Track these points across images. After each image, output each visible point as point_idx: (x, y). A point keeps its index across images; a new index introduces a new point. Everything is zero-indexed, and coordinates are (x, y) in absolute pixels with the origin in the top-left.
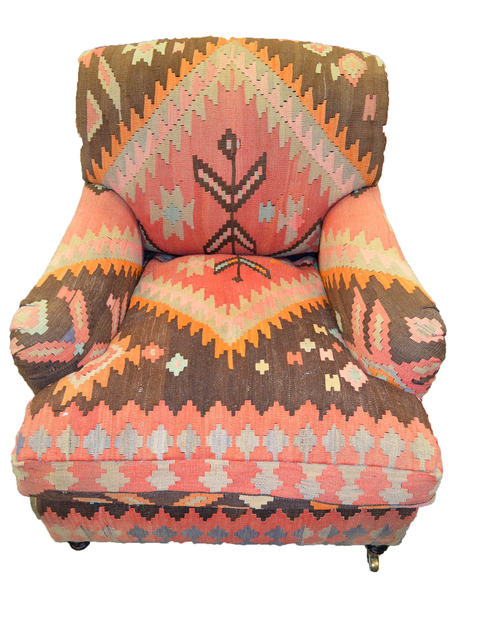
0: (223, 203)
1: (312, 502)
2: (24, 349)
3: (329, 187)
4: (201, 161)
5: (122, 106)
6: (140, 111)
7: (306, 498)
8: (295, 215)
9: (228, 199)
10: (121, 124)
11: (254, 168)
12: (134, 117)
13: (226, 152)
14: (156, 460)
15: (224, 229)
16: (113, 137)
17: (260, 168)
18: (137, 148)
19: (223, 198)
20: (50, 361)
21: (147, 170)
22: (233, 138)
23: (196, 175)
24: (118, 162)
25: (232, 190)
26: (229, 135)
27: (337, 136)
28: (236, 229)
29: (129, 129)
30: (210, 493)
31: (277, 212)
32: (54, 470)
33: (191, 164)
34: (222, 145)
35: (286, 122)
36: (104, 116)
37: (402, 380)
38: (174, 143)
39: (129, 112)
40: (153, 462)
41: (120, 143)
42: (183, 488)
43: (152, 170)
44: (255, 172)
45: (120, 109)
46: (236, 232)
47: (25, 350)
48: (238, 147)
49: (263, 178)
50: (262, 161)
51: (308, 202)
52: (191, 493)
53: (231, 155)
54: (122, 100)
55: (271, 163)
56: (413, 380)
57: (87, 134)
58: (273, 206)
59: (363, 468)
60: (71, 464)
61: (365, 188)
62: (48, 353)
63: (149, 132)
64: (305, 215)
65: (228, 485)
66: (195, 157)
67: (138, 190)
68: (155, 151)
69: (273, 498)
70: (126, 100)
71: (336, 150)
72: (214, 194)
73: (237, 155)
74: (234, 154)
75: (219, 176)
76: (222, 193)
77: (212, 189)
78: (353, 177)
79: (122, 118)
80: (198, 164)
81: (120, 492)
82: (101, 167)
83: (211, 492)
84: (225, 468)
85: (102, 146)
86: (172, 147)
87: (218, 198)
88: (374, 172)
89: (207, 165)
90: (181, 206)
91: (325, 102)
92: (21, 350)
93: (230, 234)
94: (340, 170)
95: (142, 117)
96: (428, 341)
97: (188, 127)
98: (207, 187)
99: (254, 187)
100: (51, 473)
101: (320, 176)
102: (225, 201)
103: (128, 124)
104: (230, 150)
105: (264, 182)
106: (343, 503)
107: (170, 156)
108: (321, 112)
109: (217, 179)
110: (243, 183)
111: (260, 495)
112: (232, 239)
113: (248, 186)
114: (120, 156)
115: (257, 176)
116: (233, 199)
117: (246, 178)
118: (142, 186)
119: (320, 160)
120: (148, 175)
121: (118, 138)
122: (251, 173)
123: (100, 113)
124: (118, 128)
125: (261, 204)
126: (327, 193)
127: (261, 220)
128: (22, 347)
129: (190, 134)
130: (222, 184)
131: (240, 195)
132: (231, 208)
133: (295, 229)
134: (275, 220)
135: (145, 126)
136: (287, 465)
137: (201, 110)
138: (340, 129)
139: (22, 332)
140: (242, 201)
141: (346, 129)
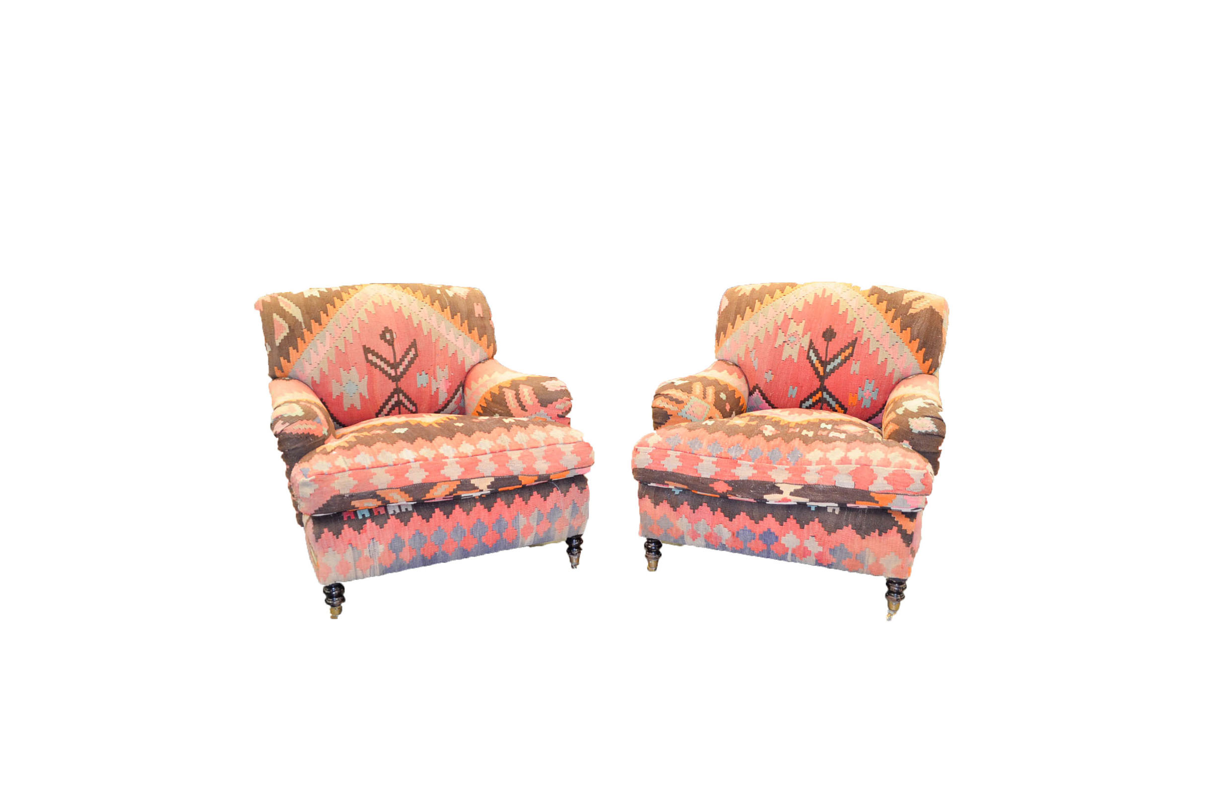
0: (389, 376)
1: (520, 476)
3: (464, 358)
4: (369, 348)
5: (304, 320)
6: (318, 321)
7: (515, 473)
8: (443, 379)
9: (392, 372)
10: (305, 330)
11: (409, 350)
12: (314, 325)
13: (386, 341)
14: (409, 462)
15: (392, 396)
16: (299, 340)
17: (413, 349)
18: (319, 345)
19: (389, 372)
20: (309, 433)
21: (328, 358)
22: (390, 332)
23: (367, 358)
24: (305, 355)
25: (394, 366)
26: (387, 330)
27: (462, 326)
28: (401, 395)
29: (311, 333)
30: (450, 481)
31: (430, 378)
32: (338, 478)
33: (362, 351)
34: (383, 336)
35: (425, 320)
36: (289, 327)
37: (551, 418)
38: (347, 339)
39: (310, 323)
40: (408, 464)
41: (305, 342)
42: (433, 479)
43: (333, 358)
44: (410, 352)
45: (302, 321)
46: (402, 397)
48: (395, 337)
49: (416, 356)
50: (414, 345)
51: (451, 369)
52: (438, 482)
53: (391, 343)
54: (303, 315)
55: (420, 346)
56: (558, 415)
57: (275, 341)
58: (426, 374)
59: (545, 448)
60: (350, 472)
61: (486, 360)
62: (307, 427)
63: (327, 334)
64: (450, 380)
65: (463, 473)
66: (364, 347)
67: (322, 373)
68: (333, 345)
69: (493, 478)
70: (307, 316)
71: (463, 334)
72: (382, 370)
73: (395, 343)
74: (393, 342)
75: (384, 357)
76: (388, 369)
77: (380, 366)
78: (478, 350)
79: (305, 326)
80: (367, 350)
81: (388, 489)
82: (289, 361)
83: (452, 480)
84: (457, 463)
85: (290, 346)
86: (346, 342)
87: (385, 373)
88: (491, 348)
89: (373, 350)
90: (357, 382)
91: (448, 307)
92: (287, 426)
93: (397, 400)
94: (468, 346)
95: (320, 324)
96: (559, 389)
97: (357, 328)
98: (376, 366)
99: (411, 362)
100: (336, 481)
101: (456, 351)
102: (390, 374)
103: (310, 329)
104: (389, 340)
105: (417, 358)
106: (540, 474)
107: (346, 347)
108: (447, 313)
109: (382, 359)
110: (402, 360)
111: (484, 477)
112: (399, 403)
113: (406, 362)
114: (305, 351)
115: (411, 354)
116: (396, 372)
117: (404, 357)
118: (326, 369)
119: (454, 341)
120: (330, 362)
121: (303, 339)
122: (407, 353)
123: (286, 325)
124: (303, 333)
125: (418, 374)
126: (463, 362)
127: (419, 386)
128: (287, 424)
129: (358, 332)
130: (387, 362)
131: (401, 368)
132: (396, 379)
133: (445, 391)
134: (429, 384)
135: (324, 329)
136: (497, 454)
137: (364, 317)
138: (462, 322)
139: (286, 416)
140: (403, 373)
141: (466, 321)
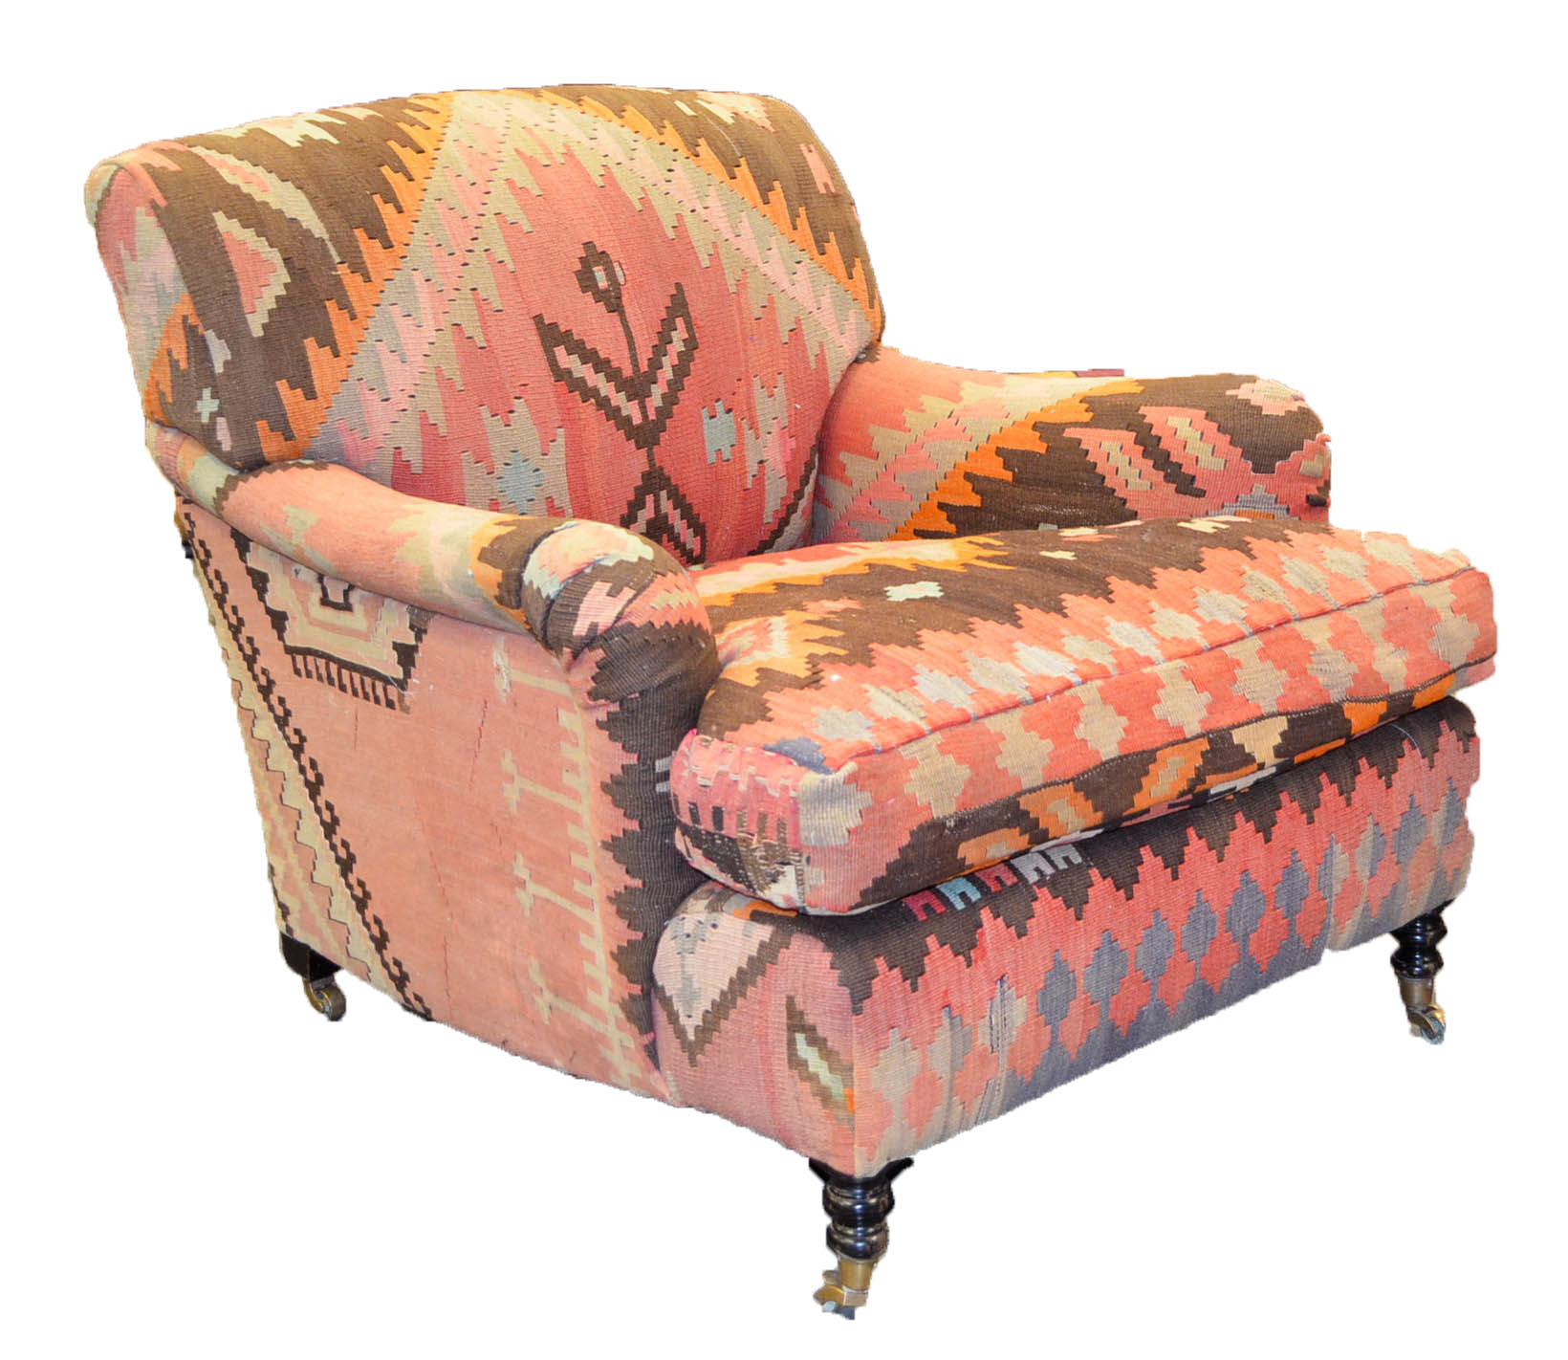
0: (624, 423)
1: (1346, 706)
2: (635, 597)
3: (821, 345)
4: (554, 325)
5: (330, 230)
6: (377, 231)
7: (1334, 697)
8: (775, 430)
9: (631, 410)
10: (343, 270)
11: (668, 325)
12: (370, 249)
13: (600, 296)
14: (1070, 686)
15: (638, 501)
16: (331, 307)
17: (680, 322)
18: (403, 324)
19: (624, 413)
21: (439, 371)
22: (603, 258)
23: (553, 363)
24: (362, 366)
25: (636, 388)
26: (593, 257)
27: (795, 228)
28: (664, 494)
29: (368, 279)
30: (1186, 741)
31: (739, 428)
33: (534, 338)
34: (586, 281)
35: (693, 211)
36: (286, 260)
37: (1287, 510)
38: (483, 295)
39: (353, 239)
40: (1067, 693)
41: (353, 317)
42: (1143, 742)
43: (452, 369)
44: (673, 333)
45: (326, 236)
46: (666, 505)
47: (640, 597)
48: (621, 280)
49: (691, 344)
50: (678, 305)
51: (795, 392)
52: (1158, 749)
53: (612, 300)
54: (322, 217)
55: (697, 307)
56: (1307, 499)
57: (245, 321)
58: (729, 411)
61: (867, 351)
63: (418, 278)
64: (791, 431)
66: (538, 319)
67: (427, 427)
68: (446, 322)
69: (1285, 718)
70: (332, 213)
71: (805, 257)
72: (603, 403)
73: (625, 300)
74: (619, 298)
75: (602, 355)
76: (619, 399)
77: (594, 392)
79: (339, 254)
80: (551, 335)
81: (1038, 788)
82: (310, 394)
83: (1188, 736)
84: (1186, 674)
85: (306, 337)
86: (481, 303)
87: (613, 414)
89: (568, 333)
90: (536, 459)
91: (742, 161)
92: (630, 601)
93: (653, 514)
94: (826, 301)
95: (388, 245)
97: (501, 252)
98: (583, 390)
99: (681, 371)
101: (798, 321)
102: (629, 419)
103: (358, 267)
104: (607, 291)
105: (696, 353)
107: (484, 326)
108: (745, 183)
109: (601, 365)
110: (655, 364)
111: (1259, 719)
112: (657, 528)
113: (667, 373)
114: (361, 349)
115: (678, 336)
116: (643, 410)
117: (659, 350)
118: (437, 416)
119: (786, 285)
120: (444, 383)
121: (345, 305)
122: (665, 338)
123: (275, 256)
124: (338, 280)
125: (705, 413)
126: (821, 358)
127: (712, 458)
128: (628, 593)
129: (511, 266)
130: (613, 375)
131: (657, 391)
132: (645, 436)
133: (781, 467)
134: (738, 447)
135: (401, 264)
136: (1271, 636)
137: (513, 211)
138: (794, 216)
139: (610, 563)
140: (665, 412)
141: (802, 211)
